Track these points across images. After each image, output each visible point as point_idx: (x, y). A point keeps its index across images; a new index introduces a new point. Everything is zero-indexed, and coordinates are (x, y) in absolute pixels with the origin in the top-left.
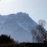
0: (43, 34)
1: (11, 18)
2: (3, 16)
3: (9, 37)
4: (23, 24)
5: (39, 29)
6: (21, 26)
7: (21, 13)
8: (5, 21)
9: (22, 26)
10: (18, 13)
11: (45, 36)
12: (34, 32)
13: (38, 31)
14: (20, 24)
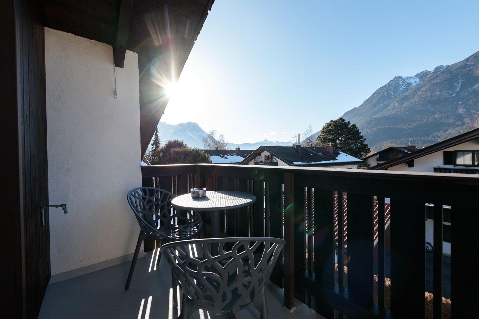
0: (214, 142)
1: (180, 128)
2: (172, 125)
3: (182, 142)
4: (193, 133)
5: (210, 137)
6: (190, 135)
7: (190, 122)
8: (174, 131)
9: (192, 136)
10: (187, 122)
11: (216, 143)
12: (205, 140)
13: (209, 139)
14: (190, 134)
